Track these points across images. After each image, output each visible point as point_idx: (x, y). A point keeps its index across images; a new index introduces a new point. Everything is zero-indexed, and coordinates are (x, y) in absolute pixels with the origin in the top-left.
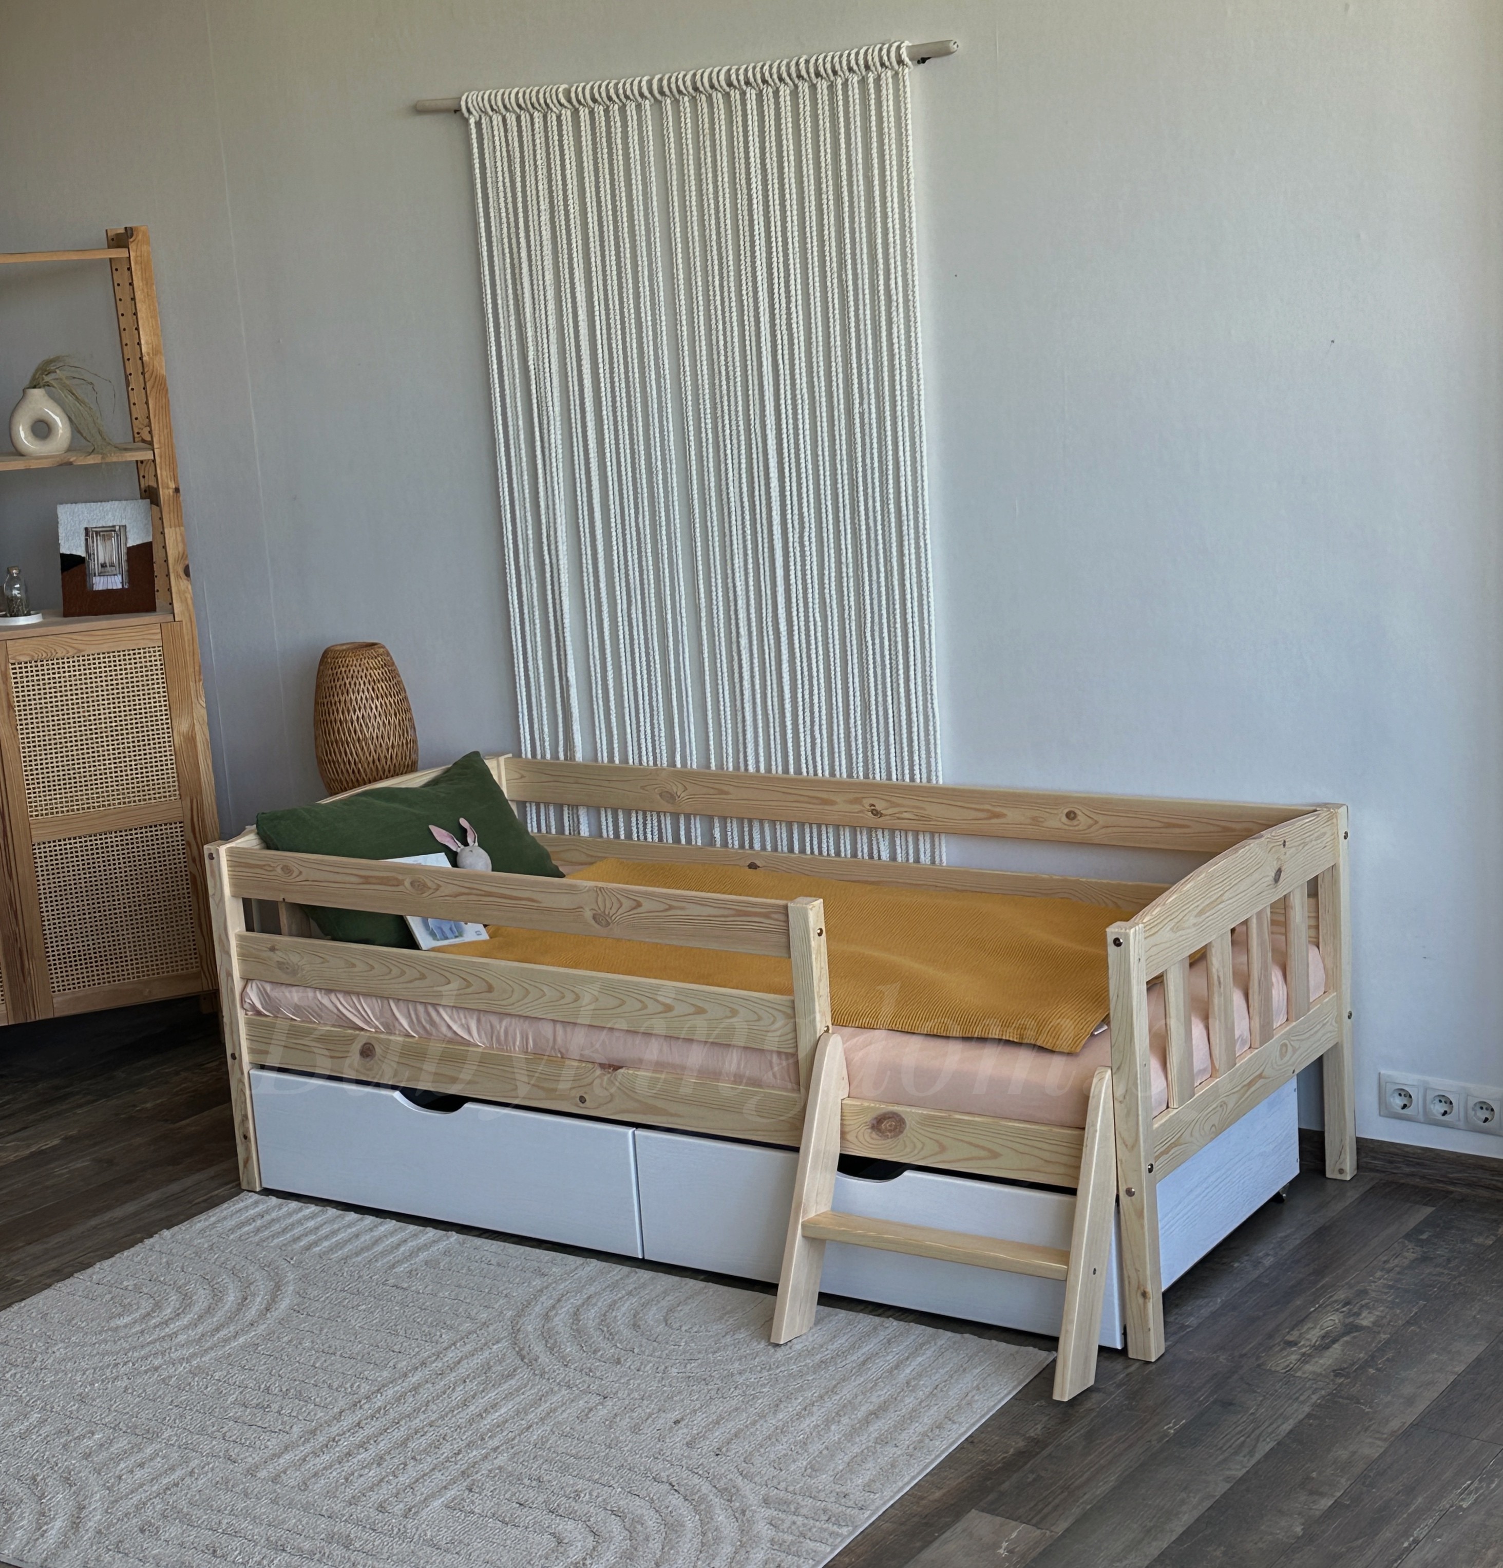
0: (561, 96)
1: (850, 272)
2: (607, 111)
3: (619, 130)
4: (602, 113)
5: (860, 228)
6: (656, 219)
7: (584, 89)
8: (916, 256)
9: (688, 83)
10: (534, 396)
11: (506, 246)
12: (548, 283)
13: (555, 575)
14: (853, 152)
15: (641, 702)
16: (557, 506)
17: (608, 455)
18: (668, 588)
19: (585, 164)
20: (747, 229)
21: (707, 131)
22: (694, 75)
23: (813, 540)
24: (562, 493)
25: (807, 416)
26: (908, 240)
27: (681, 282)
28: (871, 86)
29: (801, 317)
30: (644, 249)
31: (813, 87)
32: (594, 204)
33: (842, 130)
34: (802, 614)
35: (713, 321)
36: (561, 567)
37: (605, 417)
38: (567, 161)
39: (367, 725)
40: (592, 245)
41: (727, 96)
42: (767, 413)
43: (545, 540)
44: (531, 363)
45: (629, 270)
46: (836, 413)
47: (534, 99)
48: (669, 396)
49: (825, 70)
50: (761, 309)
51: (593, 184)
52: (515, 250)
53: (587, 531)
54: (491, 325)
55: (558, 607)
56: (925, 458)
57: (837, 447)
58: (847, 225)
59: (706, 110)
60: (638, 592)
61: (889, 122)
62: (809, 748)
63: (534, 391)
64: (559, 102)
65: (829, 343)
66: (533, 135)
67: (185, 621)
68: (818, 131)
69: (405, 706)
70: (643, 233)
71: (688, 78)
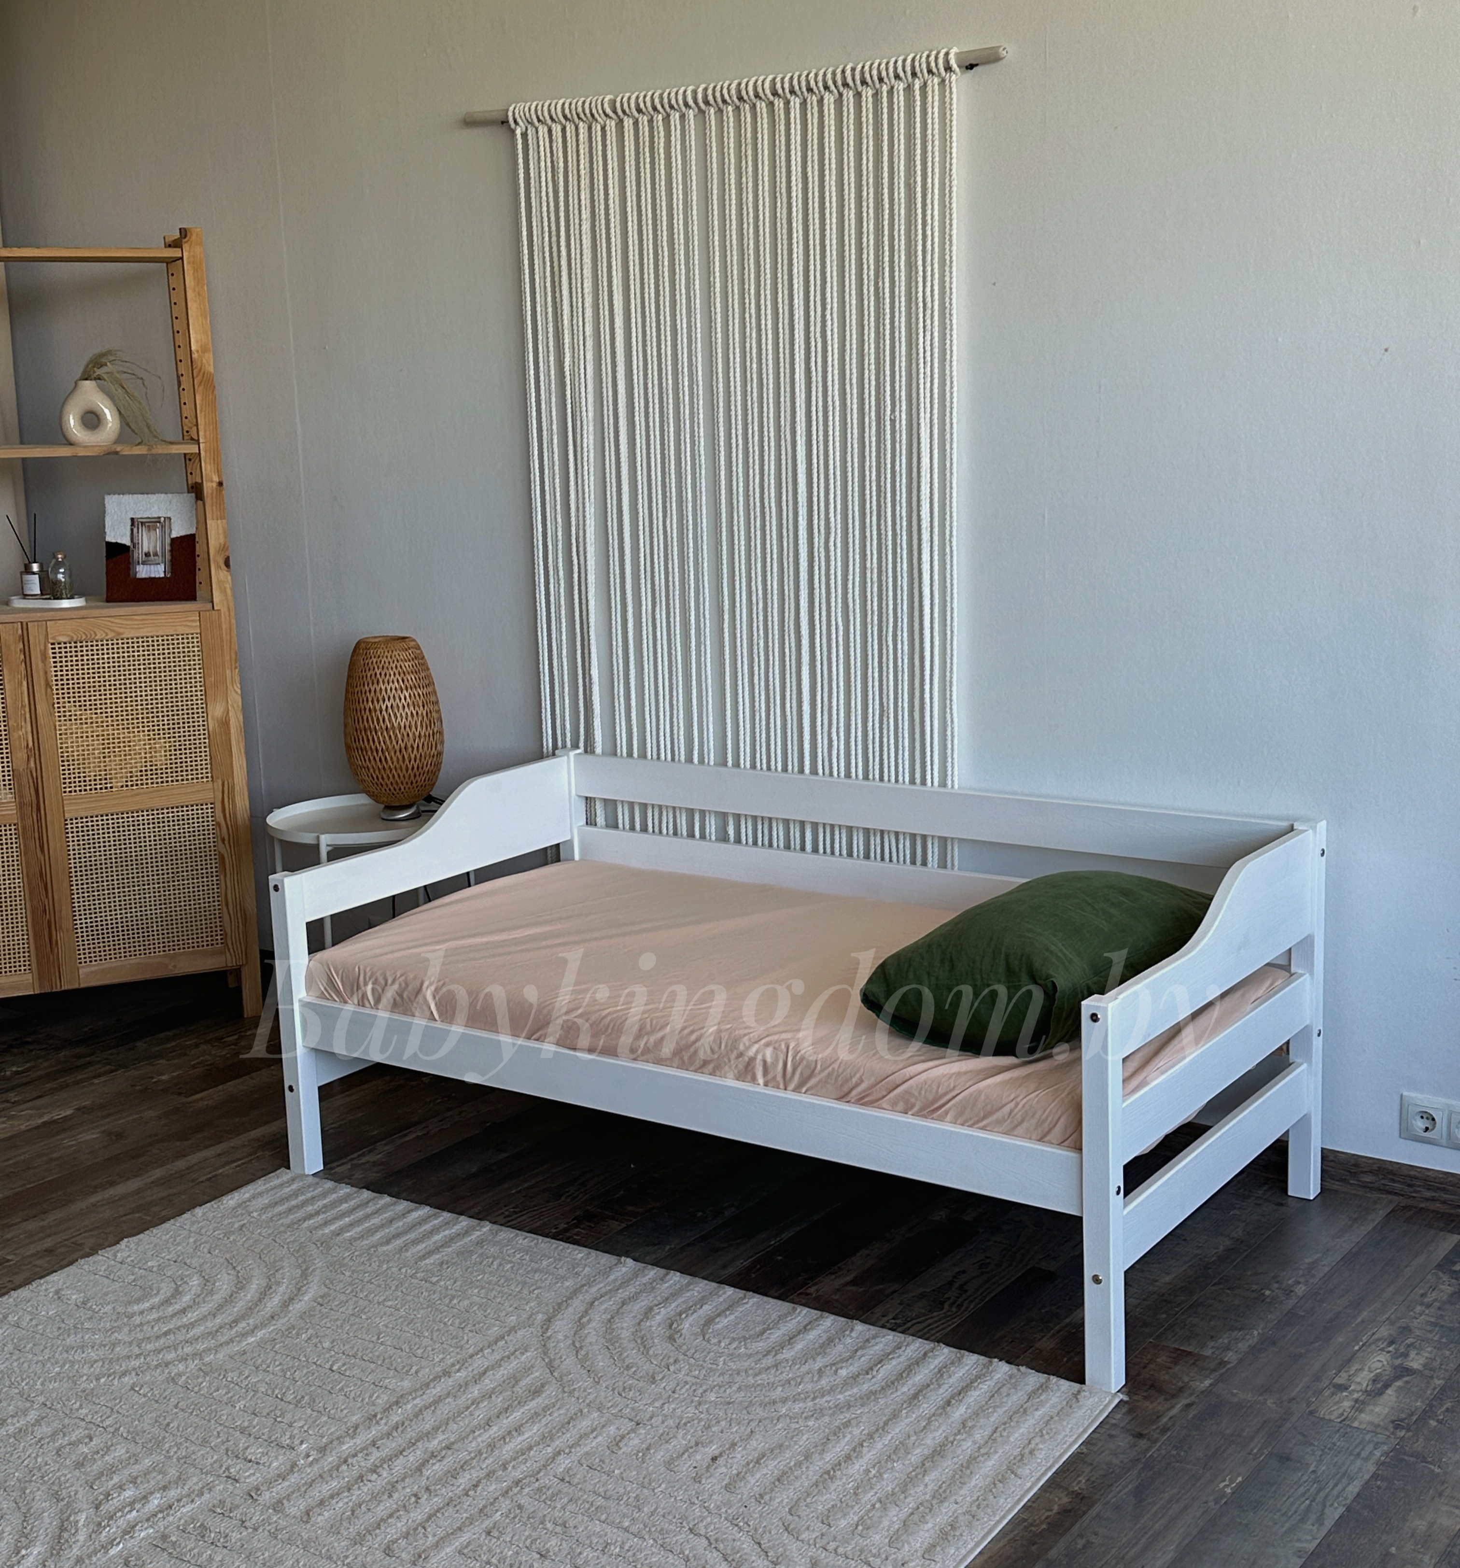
0: (606, 106)
1: (887, 280)
2: (651, 121)
3: (662, 140)
4: (646, 123)
5: (899, 236)
6: (695, 228)
7: (629, 98)
8: (954, 264)
9: (733, 92)
10: (569, 401)
11: (547, 254)
12: (586, 291)
13: (583, 575)
14: (896, 160)
15: (661, 700)
16: (587, 509)
17: (639, 459)
18: (692, 590)
19: (628, 174)
20: (785, 237)
21: (749, 141)
22: (739, 84)
23: (839, 545)
24: (592, 496)
25: (837, 423)
26: (947, 247)
27: (718, 290)
28: (917, 93)
29: (836, 325)
30: (682, 257)
31: (858, 95)
32: (635, 213)
33: (886, 138)
34: (824, 619)
35: (748, 329)
36: (589, 568)
37: (637, 423)
38: (610, 171)
39: (395, 715)
40: (631, 253)
41: (771, 104)
42: (798, 419)
43: (574, 541)
44: (567, 369)
45: (667, 279)
46: (867, 420)
47: (580, 109)
48: (701, 402)
49: (871, 77)
50: (796, 317)
51: (634, 193)
52: (555, 259)
53: (615, 533)
54: (530, 331)
55: (584, 607)
56: (955, 465)
57: (867, 453)
58: (886, 232)
59: (749, 119)
60: (663, 594)
61: (933, 129)
62: (826, 751)
63: (569, 396)
64: (604, 112)
65: (863, 350)
66: (578, 145)
67: (224, 610)
68: (861, 139)
69: (433, 699)
70: (682, 241)
71: (734, 86)
